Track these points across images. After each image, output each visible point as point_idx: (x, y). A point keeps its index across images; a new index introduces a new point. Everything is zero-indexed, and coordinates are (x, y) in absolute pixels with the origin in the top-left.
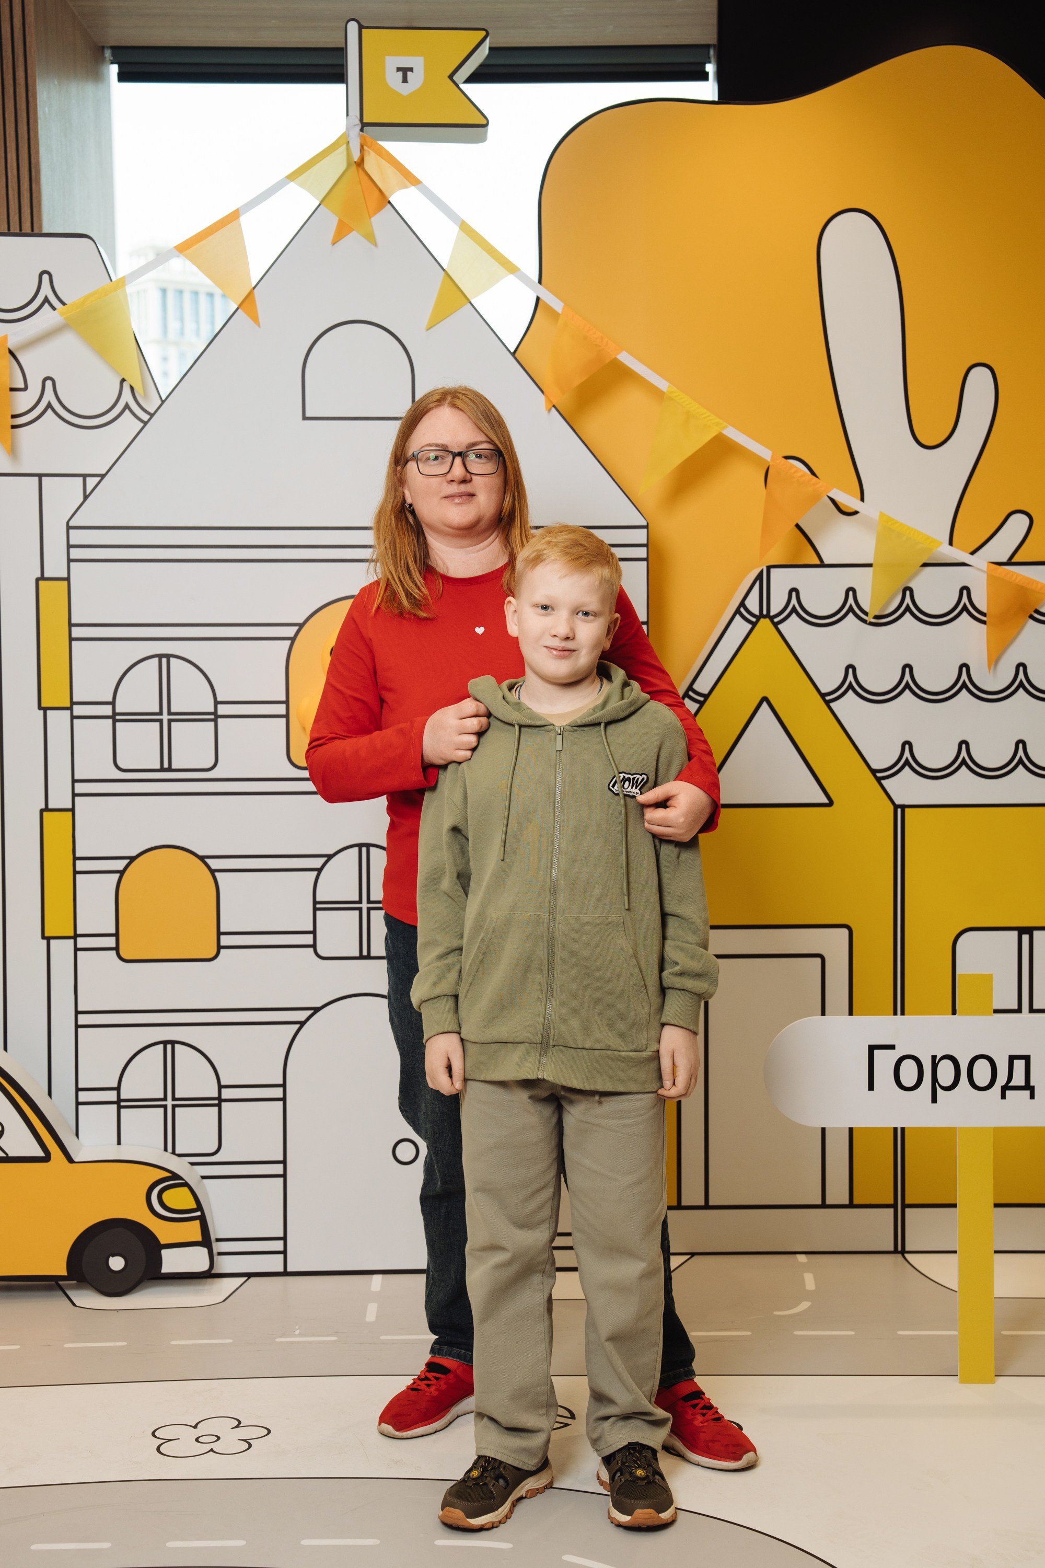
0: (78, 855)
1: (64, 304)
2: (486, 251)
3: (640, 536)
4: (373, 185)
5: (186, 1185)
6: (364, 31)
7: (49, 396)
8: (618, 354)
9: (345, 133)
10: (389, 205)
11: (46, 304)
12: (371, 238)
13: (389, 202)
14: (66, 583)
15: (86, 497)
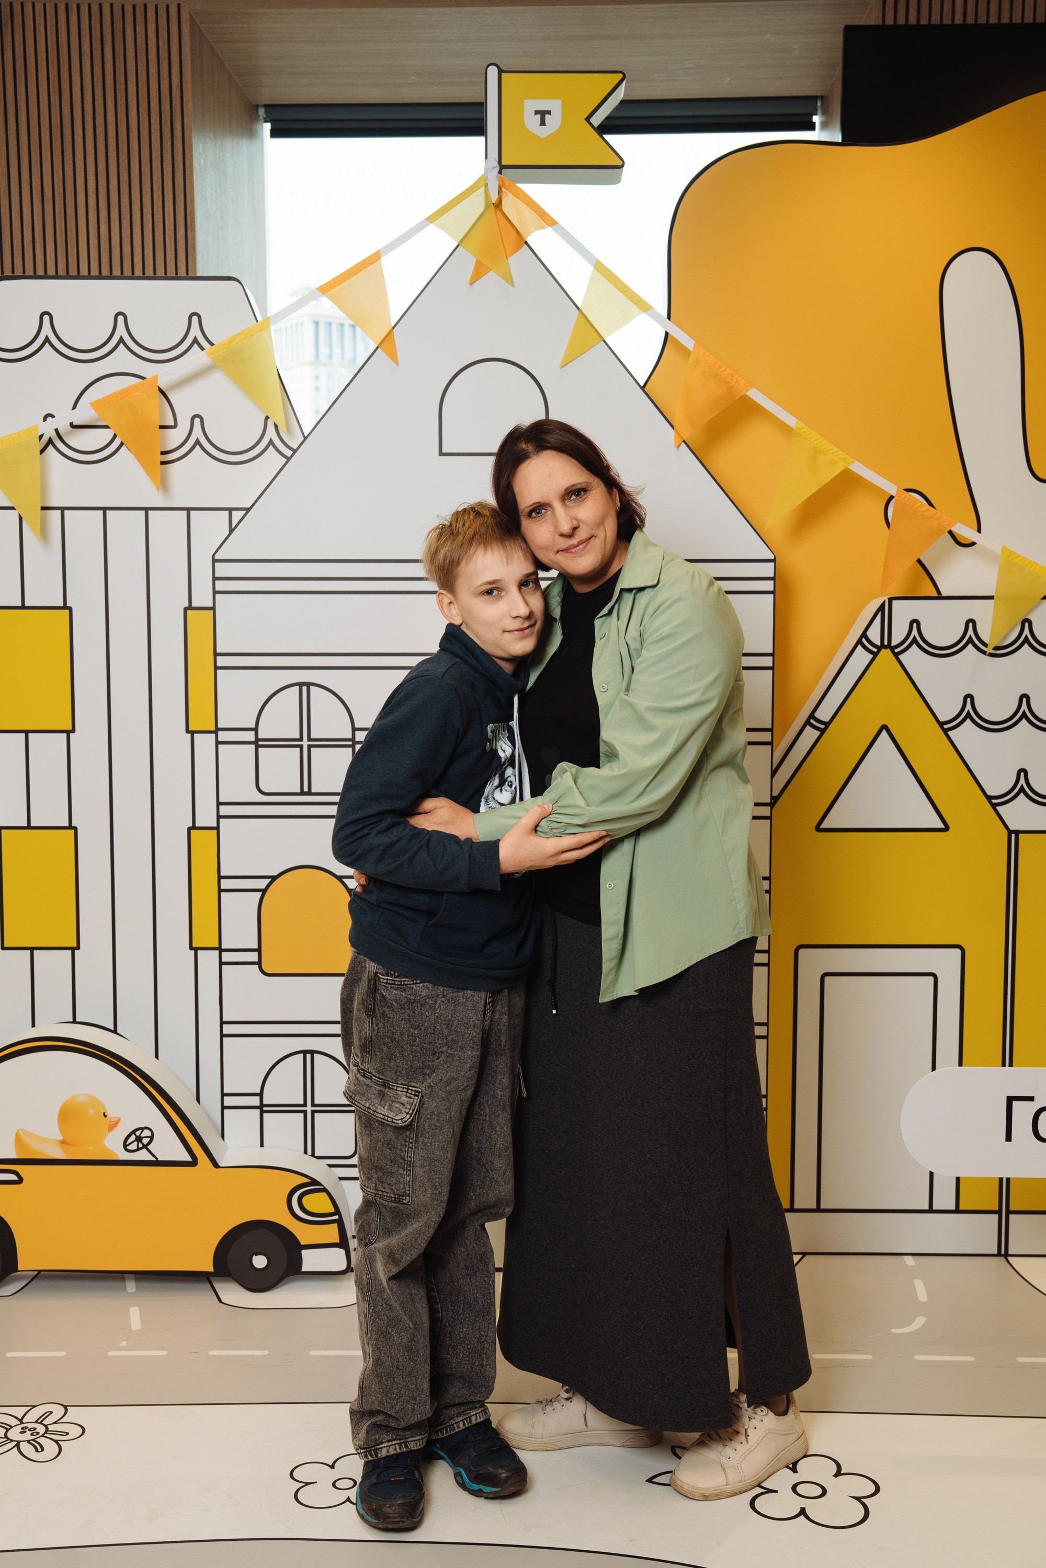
0: (222, 874)
1: (212, 344)
2: (620, 290)
3: (767, 570)
4: (510, 227)
5: (324, 1190)
6: (503, 75)
7: (197, 433)
8: (748, 391)
9: (483, 175)
10: (526, 246)
11: (196, 345)
12: (508, 278)
13: (526, 243)
14: (211, 612)
15: (231, 530)
